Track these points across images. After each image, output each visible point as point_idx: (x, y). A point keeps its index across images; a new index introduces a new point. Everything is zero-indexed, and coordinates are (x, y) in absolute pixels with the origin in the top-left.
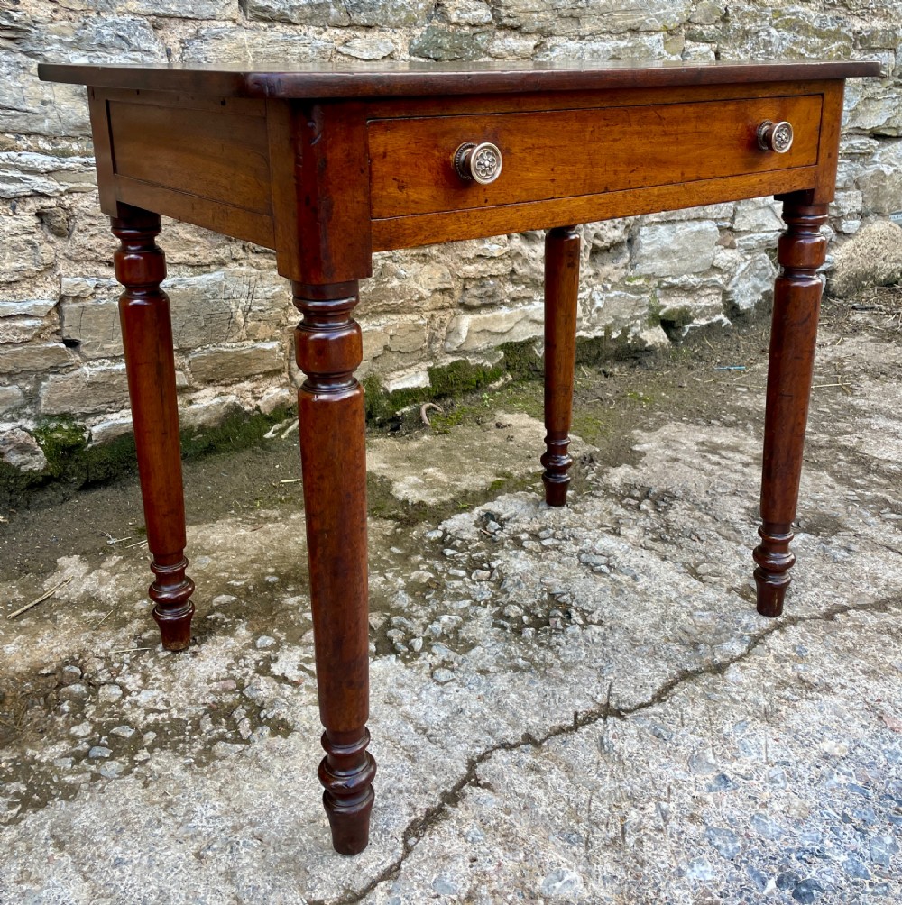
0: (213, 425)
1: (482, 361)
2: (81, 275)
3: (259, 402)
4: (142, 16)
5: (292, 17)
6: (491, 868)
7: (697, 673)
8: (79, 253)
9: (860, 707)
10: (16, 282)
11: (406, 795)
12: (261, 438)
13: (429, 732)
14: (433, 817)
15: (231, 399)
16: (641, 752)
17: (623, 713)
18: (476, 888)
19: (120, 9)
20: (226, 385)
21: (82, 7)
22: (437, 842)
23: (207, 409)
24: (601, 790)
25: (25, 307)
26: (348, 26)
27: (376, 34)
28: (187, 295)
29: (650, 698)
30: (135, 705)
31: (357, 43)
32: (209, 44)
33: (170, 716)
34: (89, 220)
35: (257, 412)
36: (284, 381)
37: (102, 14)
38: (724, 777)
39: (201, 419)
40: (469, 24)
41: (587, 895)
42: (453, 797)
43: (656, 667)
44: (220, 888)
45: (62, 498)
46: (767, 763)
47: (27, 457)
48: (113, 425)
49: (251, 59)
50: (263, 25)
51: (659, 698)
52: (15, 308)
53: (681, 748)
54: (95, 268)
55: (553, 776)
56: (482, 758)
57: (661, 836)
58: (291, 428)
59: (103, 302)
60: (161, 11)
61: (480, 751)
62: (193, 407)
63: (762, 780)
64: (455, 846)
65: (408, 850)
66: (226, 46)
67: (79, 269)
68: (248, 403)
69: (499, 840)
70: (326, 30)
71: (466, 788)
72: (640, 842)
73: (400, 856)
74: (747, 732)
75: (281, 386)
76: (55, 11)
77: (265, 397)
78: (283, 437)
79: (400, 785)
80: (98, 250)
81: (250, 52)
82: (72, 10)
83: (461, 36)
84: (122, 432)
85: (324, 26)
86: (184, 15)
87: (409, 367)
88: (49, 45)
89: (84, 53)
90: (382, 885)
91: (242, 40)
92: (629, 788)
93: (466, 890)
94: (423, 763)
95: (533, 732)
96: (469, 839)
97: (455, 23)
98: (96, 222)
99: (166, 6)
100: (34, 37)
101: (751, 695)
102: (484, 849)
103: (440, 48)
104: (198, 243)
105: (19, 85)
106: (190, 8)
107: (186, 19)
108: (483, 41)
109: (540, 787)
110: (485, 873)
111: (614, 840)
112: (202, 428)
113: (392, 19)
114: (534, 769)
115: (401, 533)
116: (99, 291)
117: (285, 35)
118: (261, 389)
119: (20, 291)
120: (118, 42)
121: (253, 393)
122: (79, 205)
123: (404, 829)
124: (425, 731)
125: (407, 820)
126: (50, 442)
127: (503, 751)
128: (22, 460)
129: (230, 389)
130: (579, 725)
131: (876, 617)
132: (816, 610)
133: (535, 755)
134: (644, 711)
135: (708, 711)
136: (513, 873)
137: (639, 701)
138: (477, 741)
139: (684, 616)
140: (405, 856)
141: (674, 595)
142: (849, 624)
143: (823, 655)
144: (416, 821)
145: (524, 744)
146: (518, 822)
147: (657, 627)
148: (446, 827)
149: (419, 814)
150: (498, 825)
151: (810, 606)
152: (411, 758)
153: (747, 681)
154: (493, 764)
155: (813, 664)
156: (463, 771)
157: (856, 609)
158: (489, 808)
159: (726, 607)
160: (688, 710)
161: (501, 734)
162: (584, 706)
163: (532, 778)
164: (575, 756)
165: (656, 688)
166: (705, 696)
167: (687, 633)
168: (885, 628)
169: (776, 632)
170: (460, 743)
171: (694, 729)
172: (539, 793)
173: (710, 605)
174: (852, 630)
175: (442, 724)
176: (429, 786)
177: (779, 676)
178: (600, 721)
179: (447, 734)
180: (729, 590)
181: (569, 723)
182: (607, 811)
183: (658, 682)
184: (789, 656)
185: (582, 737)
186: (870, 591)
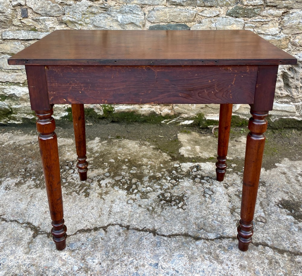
0: (147, 115)
1: (245, 118)
3: (161, 112)
4: (138, 4)
5: (183, 4)
6: (84, 248)
7: (190, 236)
9: (224, 273)
11: (89, 223)
12: (160, 122)
14: (89, 230)
15: (153, 109)
16: (147, 246)
17: (156, 234)
18: (77, 250)
19: (132, 3)
20: (153, 105)
21: (122, 2)
22: (82, 236)
23: (145, 111)
24: (126, 248)
26: (204, 6)
27: (213, 9)
29: (168, 235)
30: (71, 176)
31: (206, 12)
32: (155, 12)
33: (75, 182)
35: (160, 115)
36: (170, 108)
37: (128, 4)
38: (157, 264)
39: (143, 113)
40: (252, 5)
41: (94, 267)
42: (96, 229)
43: (181, 228)
45: (106, 123)
46: (173, 269)
47: (99, 111)
48: (120, 109)
49: (168, 16)
50: (174, 6)
51: (169, 236)
53: (157, 251)
55: (121, 238)
56: (113, 225)
57: (125, 266)
58: (170, 122)
60: (143, 3)
61: (115, 223)
62: (142, 109)
63: (165, 272)
64: (83, 239)
65: (75, 234)
66: (160, 13)
68: (158, 112)
69: (93, 244)
70: (196, 7)
71: (101, 229)
72: (118, 264)
73: (72, 234)
74: (180, 258)
75: (169, 109)
76: (116, 3)
77: (163, 111)
78: (167, 124)
79: (90, 220)
81: (168, 15)
82: (120, 3)
83: (248, 9)
84: (122, 111)
85: (195, 6)
86: (149, 4)
87: (216, 113)
88: (113, 12)
89: (121, 14)
91: (166, 11)
92: (132, 252)
93: (74, 249)
94: (101, 218)
95: (131, 226)
96: (88, 240)
97: (245, 5)
99: (145, 2)
100: (109, 10)
101: (196, 250)
102: (87, 244)
103: (238, 13)
105: (105, 22)
106: (151, 2)
107: (150, 5)
108: (257, 11)
109: (115, 238)
110: (81, 248)
111: (114, 260)
112: (143, 115)
113: (221, 4)
114: (119, 234)
115: (170, 161)
117: (180, 9)
118: (162, 109)
120: (130, 12)
121: (160, 109)
123: (79, 229)
124: (111, 212)
125: (83, 228)
126: (105, 109)
127: (119, 226)
128: (98, 112)
129: (153, 107)
130: (142, 230)
131: (274, 254)
132: (256, 241)
133: (124, 231)
134: (162, 237)
135: (178, 247)
136: (86, 252)
137: (164, 234)
138: (117, 220)
139: (210, 220)
140: (73, 235)
141: (216, 213)
142: (260, 250)
143: (235, 253)
144: (84, 229)
145: (125, 227)
146: (102, 243)
147: (197, 218)
148: (87, 234)
149: (86, 228)
150: (97, 241)
151: (256, 238)
152: (100, 216)
153: (200, 246)
154: (113, 228)
155: (228, 254)
156: (106, 225)
157: (271, 247)
158: (100, 236)
159: (226, 224)
160: (173, 243)
161: (123, 222)
162: (149, 226)
163: (116, 235)
164: (132, 237)
165: (173, 233)
166: (183, 243)
167: (204, 225)
168: (271, 258)
169: (231, 239)
170: (113, 219)
171: (167, 249)
172: (113, 240)
173: (223, 221)
174: (259, 253)
175: (115, 212)
176: (95, 224)
177: (212, 250)
178: (148, 233)
179: (113, 215)
180: (236, 220)
181: (141, 229)
182: (121, 253)
183: (176, 232)
184: (224, 247)
185: (139, 234)
186: (286, 245)
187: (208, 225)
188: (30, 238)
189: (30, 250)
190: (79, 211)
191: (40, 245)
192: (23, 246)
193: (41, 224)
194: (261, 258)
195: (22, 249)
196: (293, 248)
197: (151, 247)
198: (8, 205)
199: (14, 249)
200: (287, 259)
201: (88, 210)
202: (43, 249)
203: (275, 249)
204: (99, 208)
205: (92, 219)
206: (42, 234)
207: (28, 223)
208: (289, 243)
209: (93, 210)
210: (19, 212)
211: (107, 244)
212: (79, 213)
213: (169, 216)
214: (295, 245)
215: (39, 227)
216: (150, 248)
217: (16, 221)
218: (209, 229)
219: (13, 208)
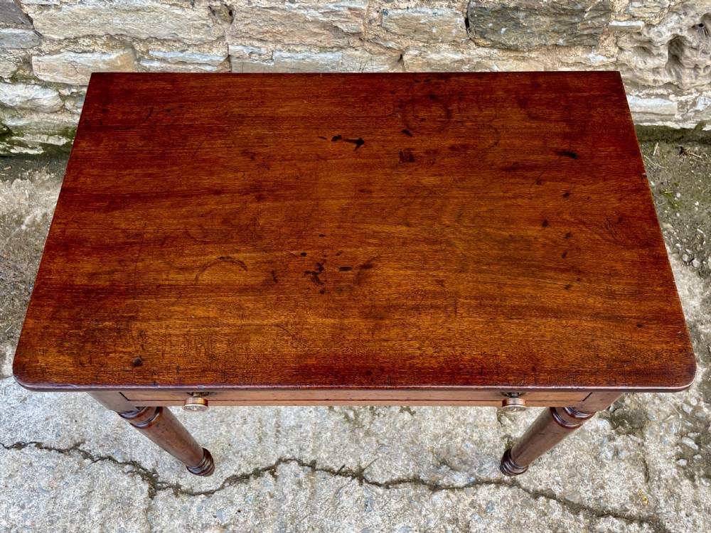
2: (241, 44)
6: (242, 520)
7: (423, 482)
8: (237, 34)
10: (200, 44)
11: (242, 459)
13: (279, 429)
14: (244, 478)
16: (349, 509)
17: (364, 481)
18: (231, 524)
22: (235, 492)
24: (314, 516)
25: (205, 60)
28: (313, 65)
29: (384, 482)
34: (244, 14)
42: (257, 473)
43: (408, 465)
44: (155, 454)
51: (387, 486)
52: (199, 60)
53: (367, 520)
54: (251, 42)
55: (303, 493)
56: (286, 461)
59: (256, 62)
61: (288, 456)
64: (238, 499)
65: (223, 487)
67: (240, 41)
69: (256, 508)
71: (267, 473)
73: (218, 488)
79: (244, 453)
80: (251, 33)
90: (203, 496)
92: (325, 524)
93: (226, 522)
94: (262, 446)
95: (318, 462)
96: (246, 500)
98: (249, 16)
101: (432, 516)
102: (247, 509)
104: (324, 34)
109: (293, 495)
110: (238, 521)
114: (299, 483)
116: (253, 55)
119: (203, 49)
122: (237, 5)
123: (228, 476)
124: (279, 426)
125: (233, 472)
127: (297, 463)
130: (339, 473)
131: (562, 515)
132: (535, 485)
133: (307, 476)
134: (374, 487)
135: (401, 509)
136: (248, 529)
137: (377, 480)
138: (292, 450)
139: (459, 439)
140: (219, 490)
141: (471, 420)
142: (541, 508)
143: (498, 519)
144: (235, 476)
145: (309, 466)
146: (272, 505)
147: (436, 437)
148: (243, 487)
149: (239, 473)
150: (262, 501)
151: (536, 480)
152: (260, 439)
153: (440, 505)
154: (287, 468)
155: (485, 520)
156: (273, 462)
157: (559, 501)
158: (266, 490)
159: (488, 448)
160: (393, 501)
161: (303, 453)
162: (351, 464)
163: (294, 487)
164: (321, 489)
165: (394, 478)
166: (410, 500)
167: (448, 451)
168: (556, 526)
169: (493, 486)
170: (285, 445)
171: (384, 515)
172: (290, 497)
173: (481, 441)
174: (538, 513)
175: (287, 428)
176: (254, 461)
177: (459, 514)
178: (350, 478)
179: (285, 436)
180: (505, 437)
181: (336, 469)
182: (306, 528)
183: (398, 475)
184: (480, 506)
185: (334, 482)
186: (585, 494)
187: (455, 453)
188: (145, 501)
189: (151, 528)
190: (220, 429)
191: (167, 516)
192: (137, 520)
193: (157, 462)
194: (539, 524)
195: (136, 527)
196: (596, 499)
197: (356, 512)
198: (84, 416)
199: (123, 526)
200: (582, 526)
201: (237, 426)
202: (172, 523)
203: (565, 504)
204: (257, 420)
205: (246, 449)
206: (165, 489)
207: (133, 463)
208: (592, 487)
209: (245, 426)
210: (109, 433)
211: (281, 507)
212: (221, 434)
213: (384, 434)
214: (601, 493)
215: (155, 472)
216: (354, 515)
217: (110, 458)
218: (456, 462)
219: (96, 423)
